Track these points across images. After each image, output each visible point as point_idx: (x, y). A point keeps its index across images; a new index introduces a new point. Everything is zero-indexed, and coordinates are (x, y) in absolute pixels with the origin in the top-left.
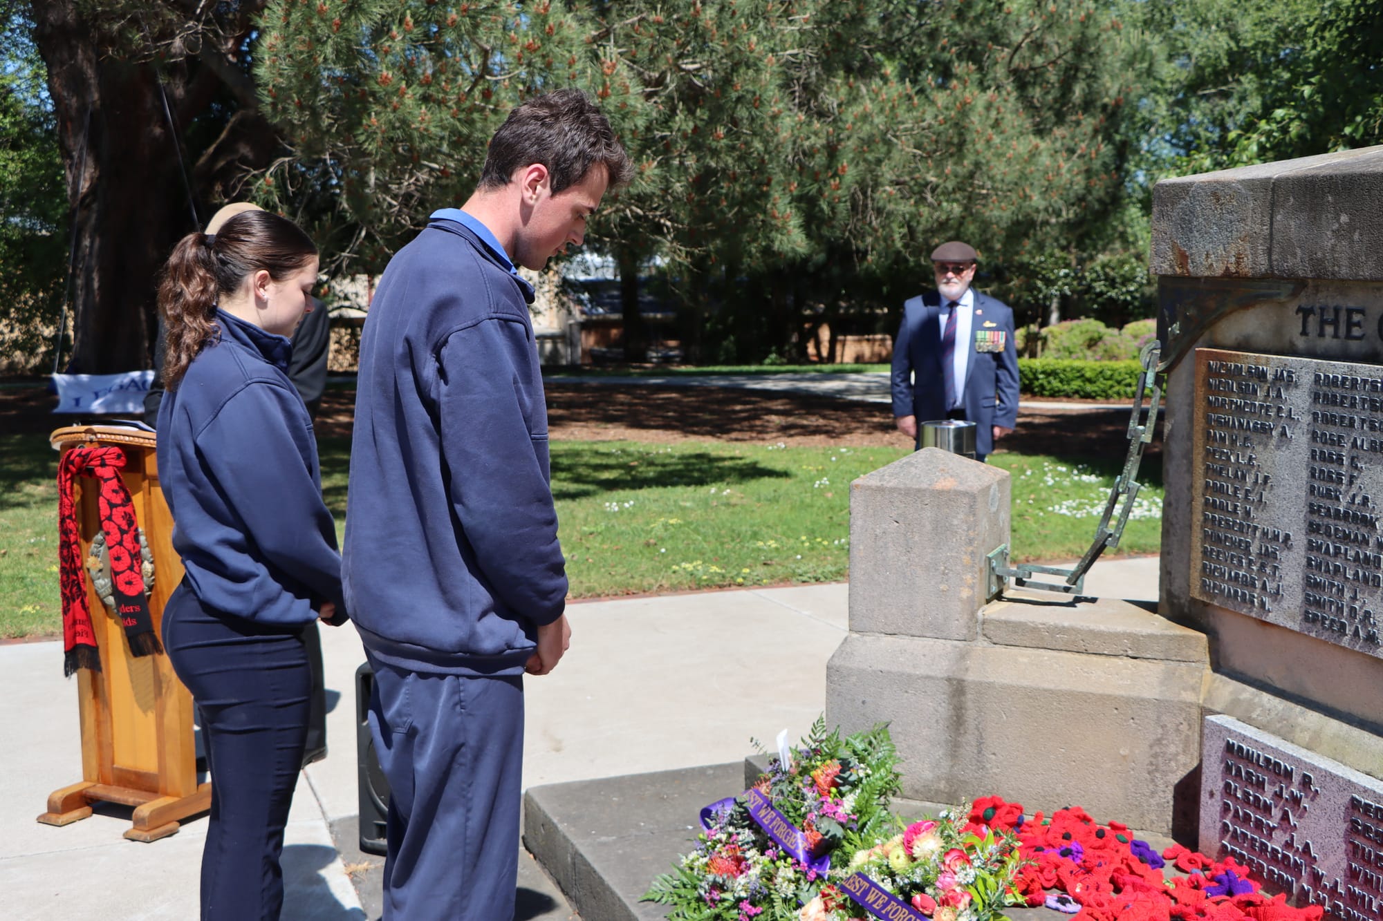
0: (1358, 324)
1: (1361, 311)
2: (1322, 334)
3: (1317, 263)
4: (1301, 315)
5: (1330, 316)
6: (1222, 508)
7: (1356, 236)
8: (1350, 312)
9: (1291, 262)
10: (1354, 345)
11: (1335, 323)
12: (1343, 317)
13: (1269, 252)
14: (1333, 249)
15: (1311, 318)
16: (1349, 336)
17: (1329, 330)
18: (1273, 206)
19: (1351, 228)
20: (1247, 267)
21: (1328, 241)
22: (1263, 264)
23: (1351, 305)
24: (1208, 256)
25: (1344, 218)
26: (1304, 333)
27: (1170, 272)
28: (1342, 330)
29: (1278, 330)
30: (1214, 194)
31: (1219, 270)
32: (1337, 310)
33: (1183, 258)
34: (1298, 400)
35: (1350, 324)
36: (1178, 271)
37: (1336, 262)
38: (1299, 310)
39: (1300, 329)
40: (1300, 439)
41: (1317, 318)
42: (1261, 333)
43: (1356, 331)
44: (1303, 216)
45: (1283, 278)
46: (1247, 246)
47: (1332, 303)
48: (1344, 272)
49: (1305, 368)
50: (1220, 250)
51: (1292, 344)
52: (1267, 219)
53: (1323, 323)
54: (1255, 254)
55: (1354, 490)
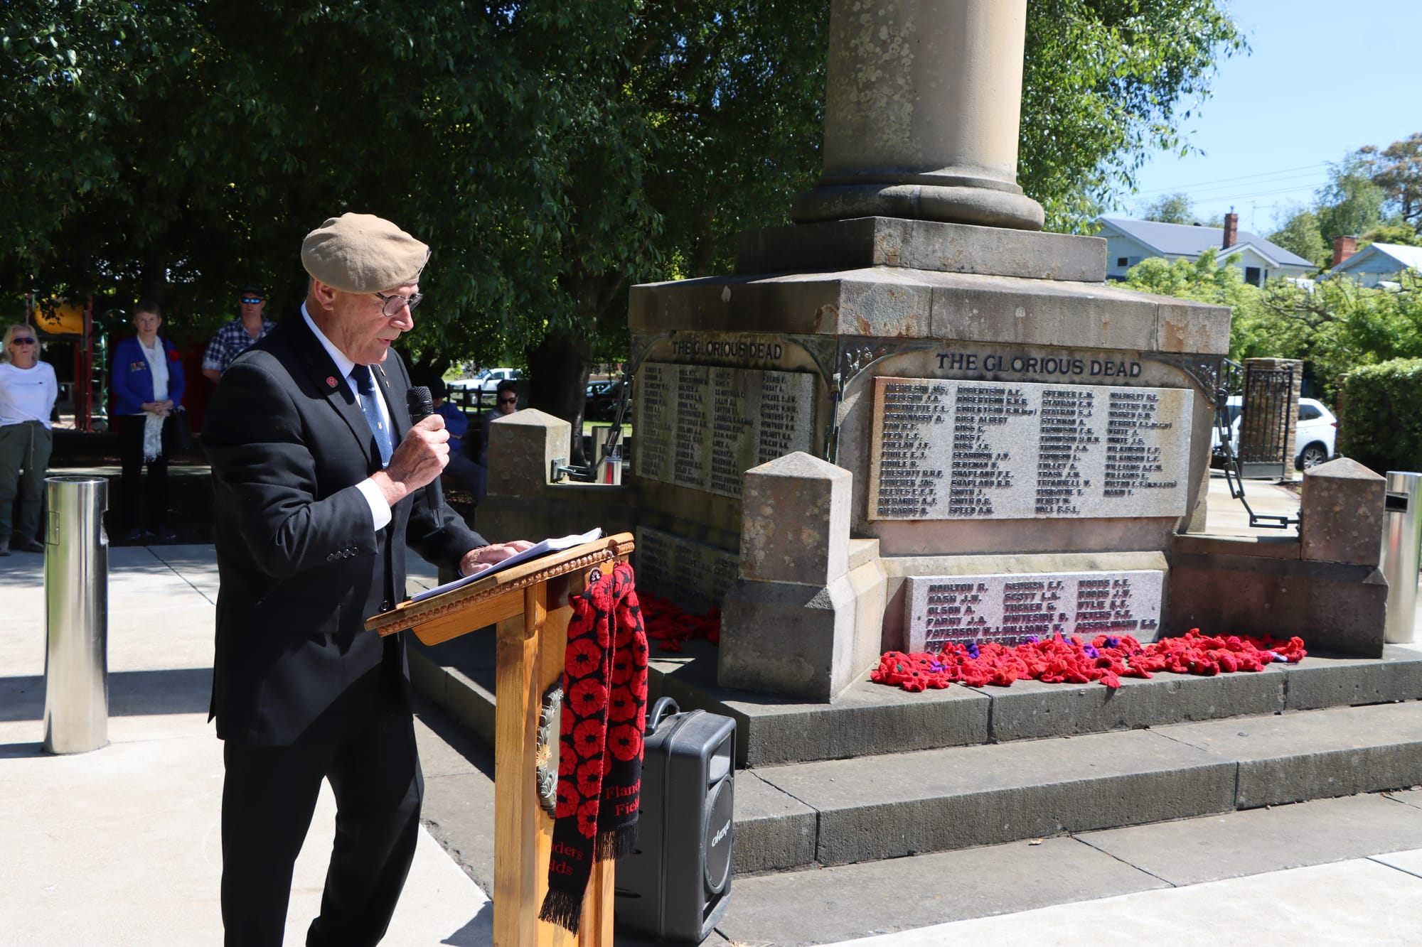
0: (973, 362)
1: (975, 356)
2: (952, 367)
3: (959, 332)
4: (939, 358)
5: (957, 358)
6: (897, 464)
7: (982, 320)
8: (969, 356)
9: (944, 331)
10: (970, 373)
11: (961, 361)
12: (965, 359)
13: (930, 325)
14: (969, 325)
15: (945, 359)
16: (968, 368)
17: (957, 365)
18: (932, 302)
19: (979, 316)
20: (914, 332)
21: (967, 321)
22: (925, 331)
23: (969, 353)
24: (885, 325)
25: (975, 311)
26: (941, 366)
27: (856, 333)
28: (964, 365)
29: (924, 366)
30: (890, 291)
31: (894, 333)
32: (962, 356)
33: (866, 326)
34: (949, 401)
35: (969, 362)
36: (862, 333)
37: (971, 332)
38: (938, 355)
39: (939, 364)
40: (950, 421)
41: (950, 360)
42: (912, 368)
43: (972, 366)
44: (951, 309)
45: (934, 339)
46: (915, 321)
47: (957, 353)
48: (976, 337)
49: (952, 386)
50: (895, 322)
51: (933, 373)
52: (927, 308)
53: (953, 361)
54: (919, 326)
55: (980, 442)
